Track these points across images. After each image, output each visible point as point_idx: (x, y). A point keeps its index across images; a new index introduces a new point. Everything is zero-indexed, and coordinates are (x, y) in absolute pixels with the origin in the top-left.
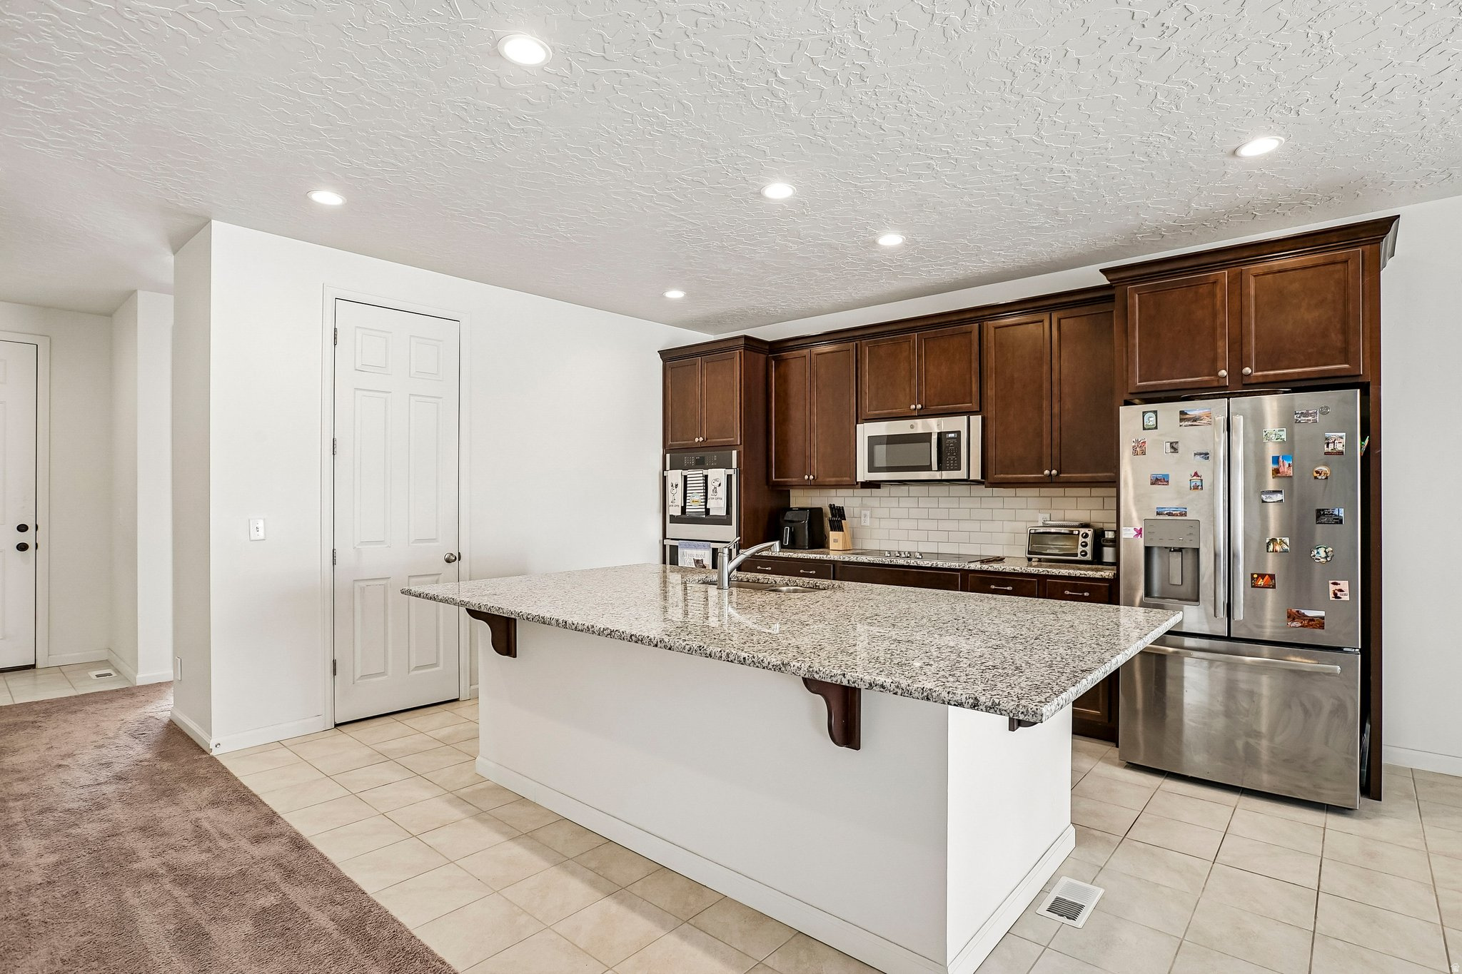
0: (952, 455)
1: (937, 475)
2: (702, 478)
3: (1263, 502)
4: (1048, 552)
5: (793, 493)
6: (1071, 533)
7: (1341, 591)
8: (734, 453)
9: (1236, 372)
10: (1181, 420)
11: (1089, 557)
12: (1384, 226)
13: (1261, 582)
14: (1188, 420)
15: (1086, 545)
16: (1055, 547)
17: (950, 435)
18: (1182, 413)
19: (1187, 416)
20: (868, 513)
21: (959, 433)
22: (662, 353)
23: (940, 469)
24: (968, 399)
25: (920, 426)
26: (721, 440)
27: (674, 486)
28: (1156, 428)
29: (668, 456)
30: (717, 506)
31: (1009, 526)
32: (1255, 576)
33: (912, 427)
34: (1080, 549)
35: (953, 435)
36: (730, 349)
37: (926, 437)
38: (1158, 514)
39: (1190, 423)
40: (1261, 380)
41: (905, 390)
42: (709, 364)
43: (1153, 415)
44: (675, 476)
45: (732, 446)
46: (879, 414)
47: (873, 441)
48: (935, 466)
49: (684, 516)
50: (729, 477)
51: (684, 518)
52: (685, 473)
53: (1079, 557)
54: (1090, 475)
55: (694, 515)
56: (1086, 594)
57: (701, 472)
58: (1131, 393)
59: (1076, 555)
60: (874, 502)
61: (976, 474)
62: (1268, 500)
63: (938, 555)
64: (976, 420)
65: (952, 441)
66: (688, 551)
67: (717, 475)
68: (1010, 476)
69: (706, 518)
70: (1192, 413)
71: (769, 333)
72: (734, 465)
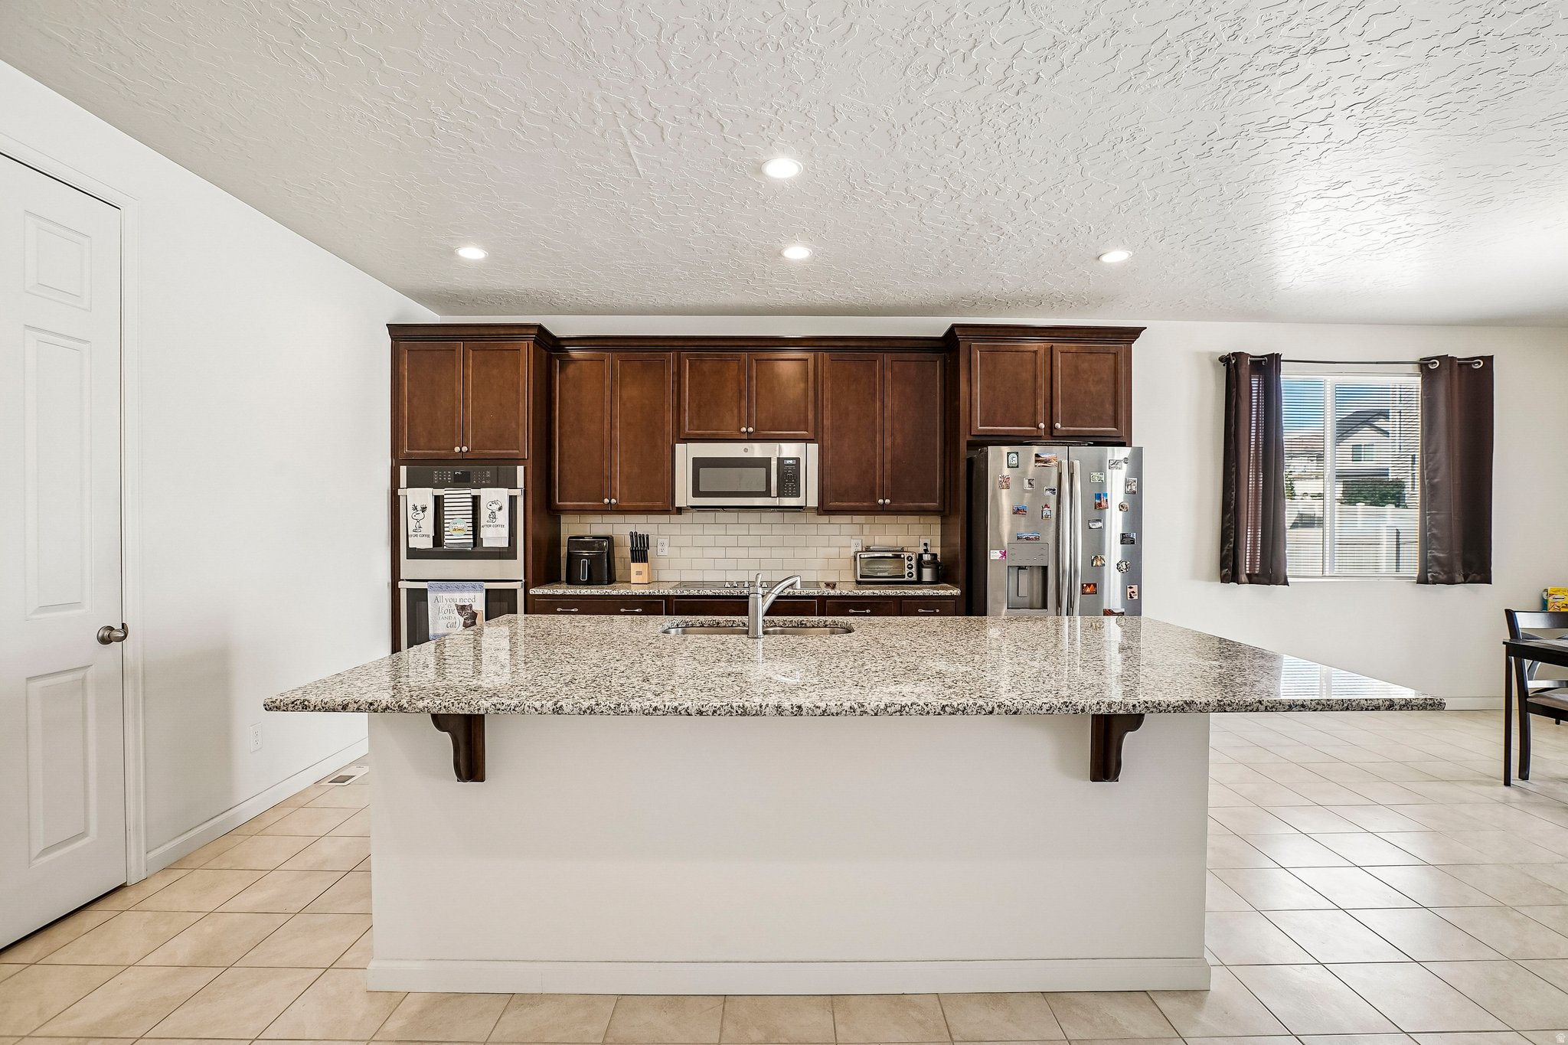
0: (790, 481)
1: (776, 502)
2: (470, 500)
3: (1090, 528)
4: (879, 574)
5: (564, 519)
6: (898, 557)
7: (1133, 592)
8: (520, 469)
9: (1051, 427)
10: (1036, 461)
11: (914, 578)
12: (1135, 333)
13: (1088, 590)
14: (1041, 461)
15: (911, 568)
16: (887, 569)
17: (788, 462)
18: (1037, 455)
19: (1041, 459)
20: (666, 541)
21: (798, 460)
22: (393, 328)
23: (779, 495)
24: (803, 426)
25: (757, 450)
26: (498, 451)
27: (419, 508)
28: (1018, 467)
29: (403, 469)
30: (495, 535)
31: (822, 552)
32: (1085, 585)
33: (746, 450)
34: (907, 571)
35: (791, 462)
36: (510, 338)
37: (765, 463)
38: (1018, 538)
39: (1043, 464)
40: (1065, 434)
41: (732, 411)
42: (476, 353)
43: (1015, 456)
44: (420, 497)
45: (516, 461)
46: (702, 435)
47: (699, 463)
48: (774, 492)
49: (438, 549)
50: (512, 500)
51: (439, 550)
52: (439, 492)
53: (907, 578)
54: (917, 504)
55: (456, 548)
56: (868, 611)
57: (469, 492)
58: (974, 435)
59: (904, 576)
60: (675, 530)
61: (813, 502)
62: (1093, 527)
63: (703, 584)
64: (813, 448)
65: (790, 467)
66: (446, 595)
67: (494, 498)
68: (845, 504)
69: (476, 551)
70: (1044, 456)
71: (562, 326)
72: (520, 483)
